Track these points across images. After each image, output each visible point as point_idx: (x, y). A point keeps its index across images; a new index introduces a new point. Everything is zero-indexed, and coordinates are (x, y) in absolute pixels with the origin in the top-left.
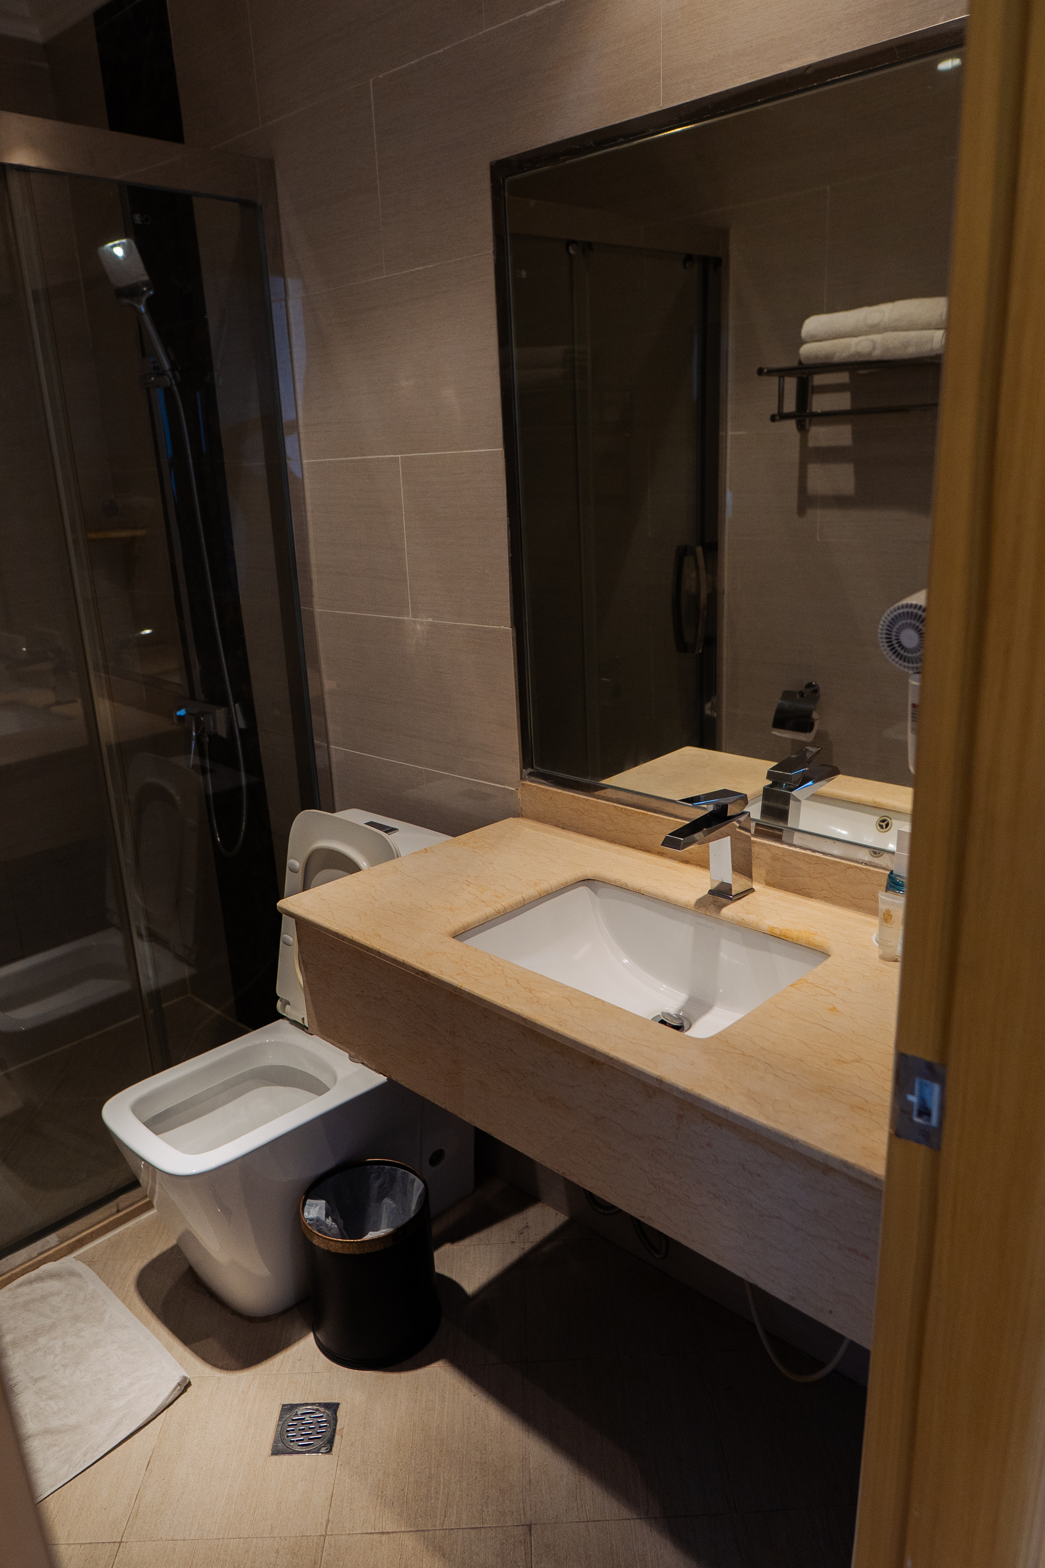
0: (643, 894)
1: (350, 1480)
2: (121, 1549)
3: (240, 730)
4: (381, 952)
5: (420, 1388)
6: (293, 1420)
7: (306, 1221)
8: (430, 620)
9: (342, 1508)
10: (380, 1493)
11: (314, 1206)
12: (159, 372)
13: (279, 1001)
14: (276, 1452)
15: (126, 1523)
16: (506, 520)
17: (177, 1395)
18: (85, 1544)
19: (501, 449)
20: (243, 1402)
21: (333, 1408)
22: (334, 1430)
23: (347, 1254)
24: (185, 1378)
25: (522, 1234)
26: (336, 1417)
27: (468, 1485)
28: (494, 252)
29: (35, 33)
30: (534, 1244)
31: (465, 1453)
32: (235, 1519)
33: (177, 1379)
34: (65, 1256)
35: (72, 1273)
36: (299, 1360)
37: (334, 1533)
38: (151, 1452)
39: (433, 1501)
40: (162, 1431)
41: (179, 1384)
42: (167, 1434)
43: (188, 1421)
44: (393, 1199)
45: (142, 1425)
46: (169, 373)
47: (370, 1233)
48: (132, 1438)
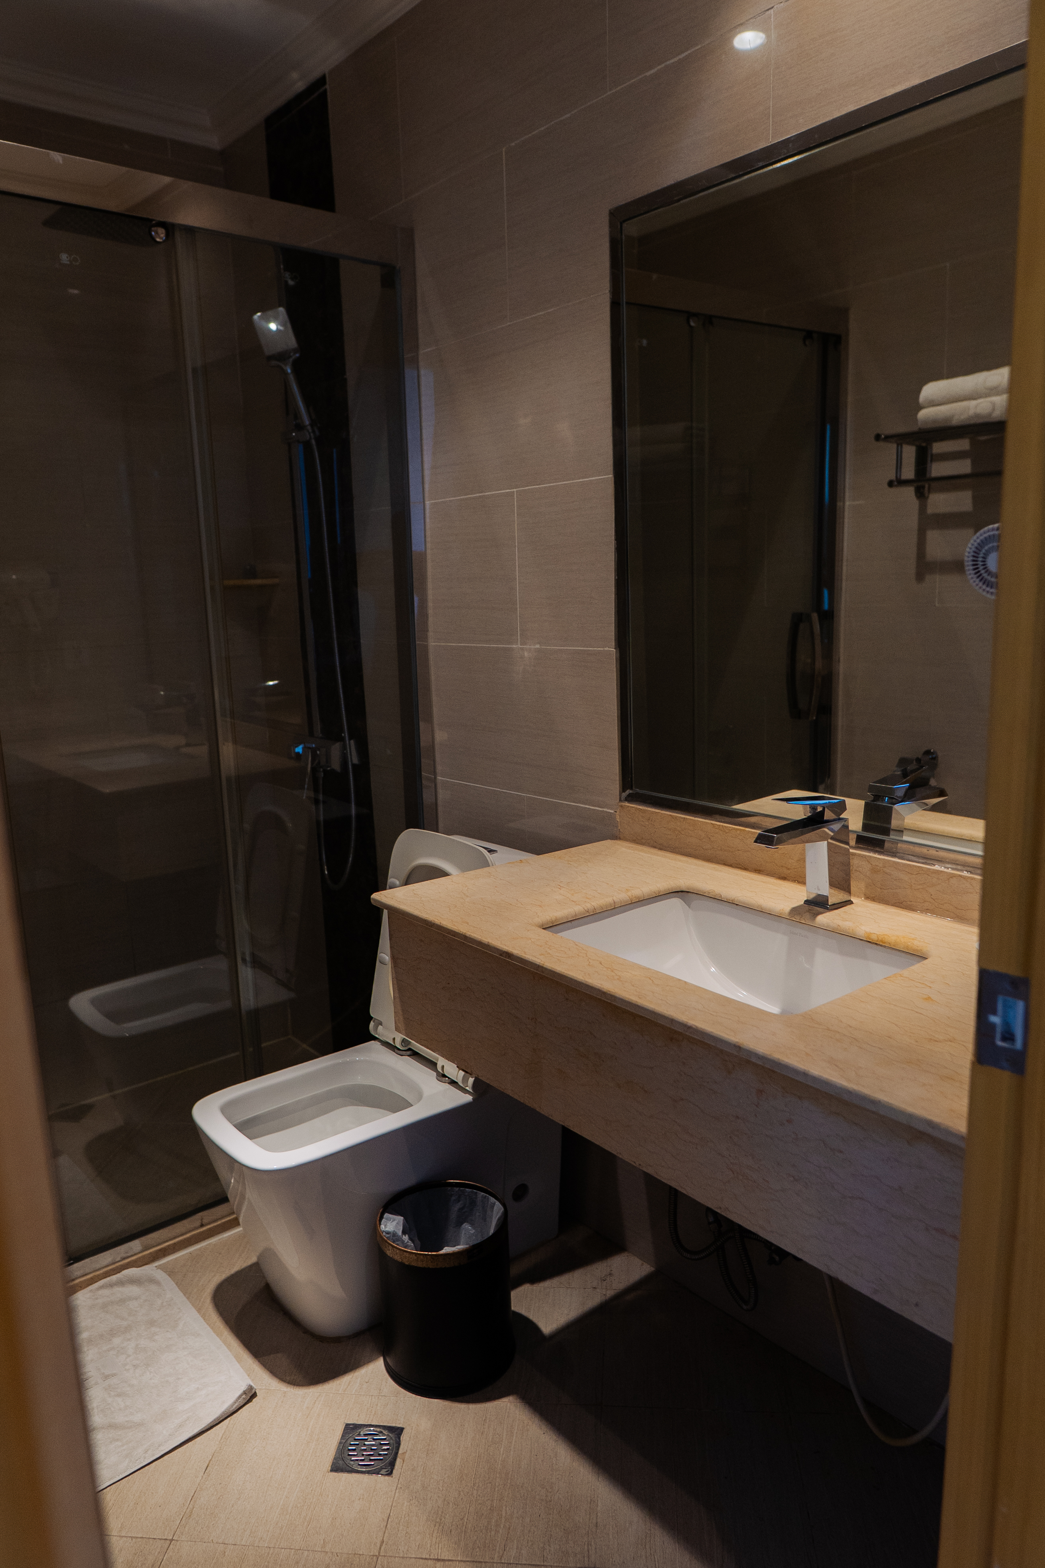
0: (737, 905)
1: (408, 1504)
2: (171, 1546)
3: (354, 765)
4: (467, 935)
5: (488, 1421)
6: (355, 1440)
7: (383, 1233)
8: (538, 646)
9: (398, 1530)
10: (438, 1520)
11: (392, 1220)
12: (300, 427)
13: (372, 1022)
14: (336, 1468)
15: (179, 1522)
16: (614, 543)
17: (242, 1404)
18: (137, 1538)
19: (611, 476)
20: (307, 1417)
21: (397, 1432)
22: (396, 1454)
23: (420, 1267)
24: (250, 1388)
25: (604, 1281)
26: (400, 1441)
27: (530, 1521)
28: (610, 291)
29: (214, 141)
30: (616, 1291)
31: (530, 1489)
32: (288, 1530)
33: (243, 1388)
34: (147, 1264)
35: (152, 1281)
36: (367, 1383)
37: (388, 1555)
38: (211, 1457)
39: (493, 1533)
40: (224, 1437)
41: (245, 1393)
42: (228, 1440)
43: (250, 1430)
44: (472, 1225)
45: (204, 1430)
46: (309, 428)
47: (446, 1248)
48: (193, 1441)
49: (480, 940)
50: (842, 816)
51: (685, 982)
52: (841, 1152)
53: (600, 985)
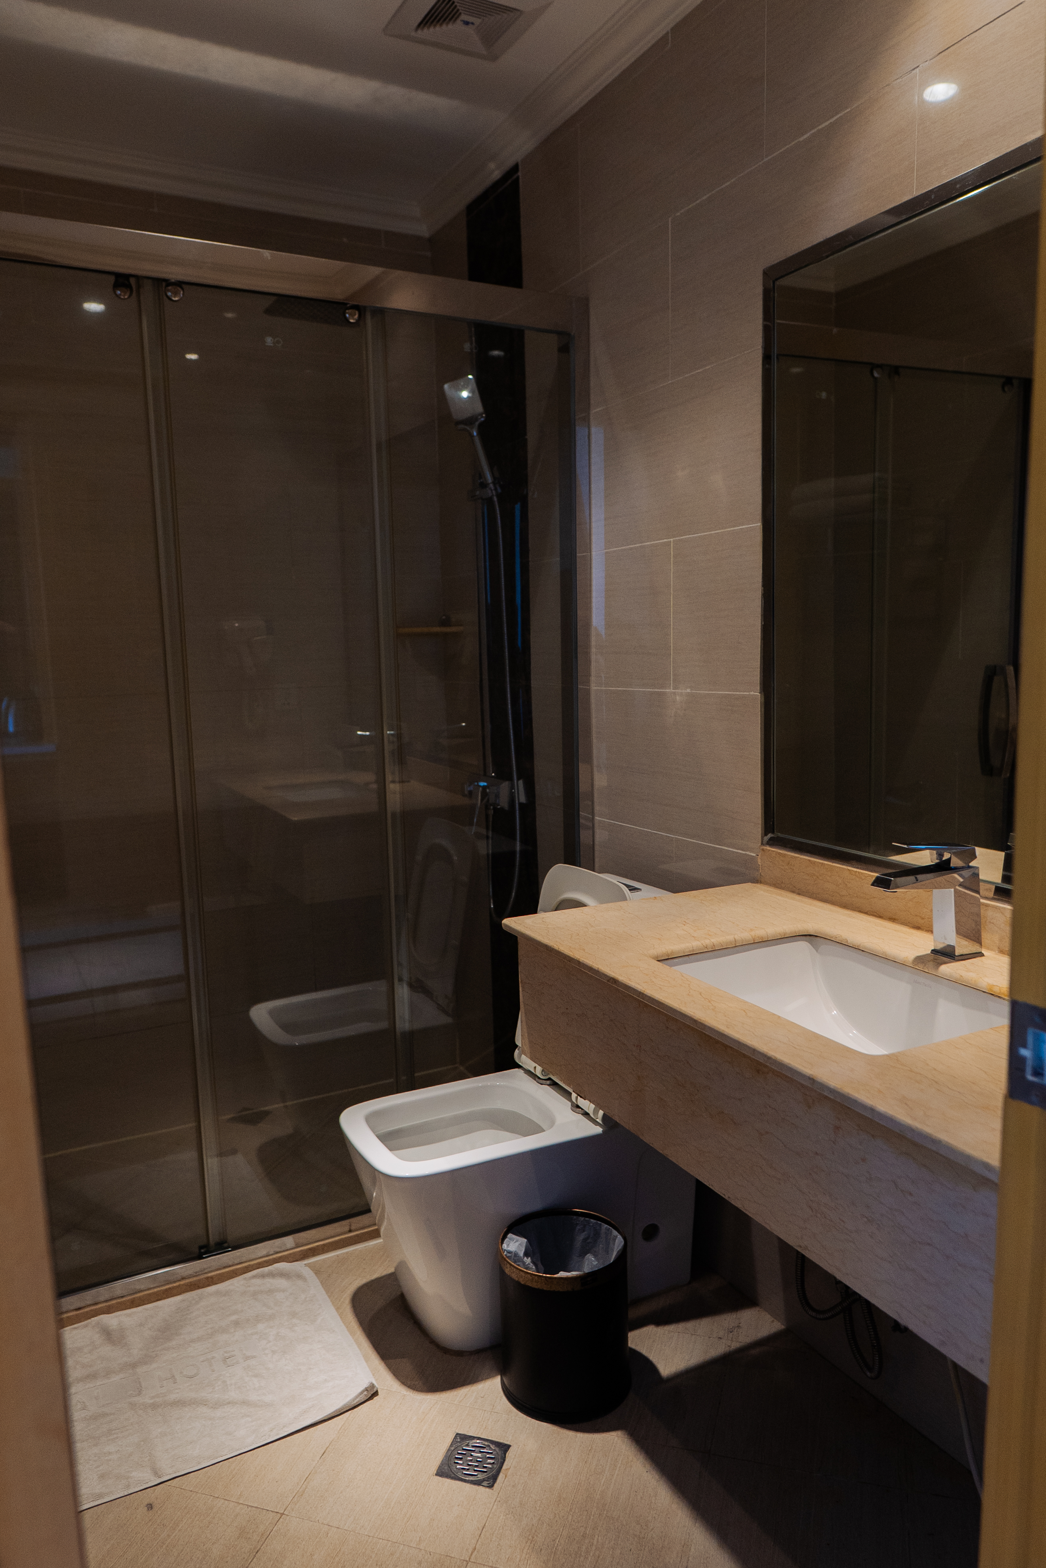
0: (863, 951)
1: (504, 1517)
2: (281, 1520)
3: (520, 804)
4: (580, 961)
5: (593, 1451)
6: (463, 1449)
7: (504, 1252)
8: (689, 690)
9: (491, 1541)
10: (530, 1537)
11: (515, 1241)
12: (484, 485)
13: (517, 1050)
14: (441, 1473)
15: (291, 1499)
16: (761, 589)
17: (363, 1401)
18: (253, 1507)
19: (759, 524)
20: (421, 1422)
21: (504, 1448)
22: (501, 1467)
23: (535, 1288)
24: (372, 1386)
25: (731, 1332)
26: (505, 1457)
27: (621, 1553)
28: (762, 347)
29: (423, 230)
30: (741, 1344)
31: (624, 1523)
32: (388, 1523)
33: (365, 1385)
34: (297, 1261)
35: (299, 1276)
36: (482, 1398)
37: (478, 1562)
38: (329, 1444)
39: (582, 1559)
40: (343, 1428)
41: (366, 1389)
42: (346, 1431)
43: (368, 1425)
44: (595, 1256)
45: (326, 1419)
46: (491, 486)
47: (561, 1272)
48: (315, 1427)
49: (591, 966)
50: (971, 864)
51: (779, 1017)
52: (911, 1194)
53: (692, 1014)
